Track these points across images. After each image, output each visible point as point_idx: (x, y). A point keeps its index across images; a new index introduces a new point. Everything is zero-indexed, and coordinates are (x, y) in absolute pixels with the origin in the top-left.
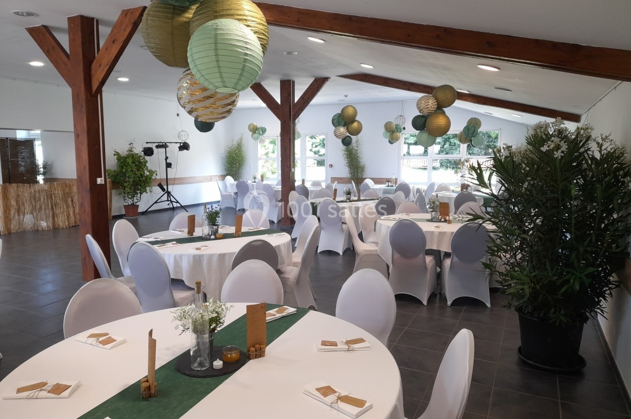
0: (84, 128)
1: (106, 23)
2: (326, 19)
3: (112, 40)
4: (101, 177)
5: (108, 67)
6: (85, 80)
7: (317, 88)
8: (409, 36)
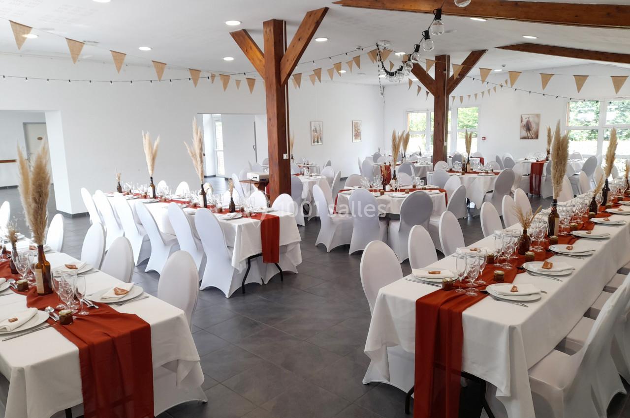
0: (275, 113)
1: (293, 23)
2: (493, 6)
3: (298, 37)
4: (286, 153)
5: (294, 62)
6: (276, 73)
7: (473, 61)
8: (576, 16)
